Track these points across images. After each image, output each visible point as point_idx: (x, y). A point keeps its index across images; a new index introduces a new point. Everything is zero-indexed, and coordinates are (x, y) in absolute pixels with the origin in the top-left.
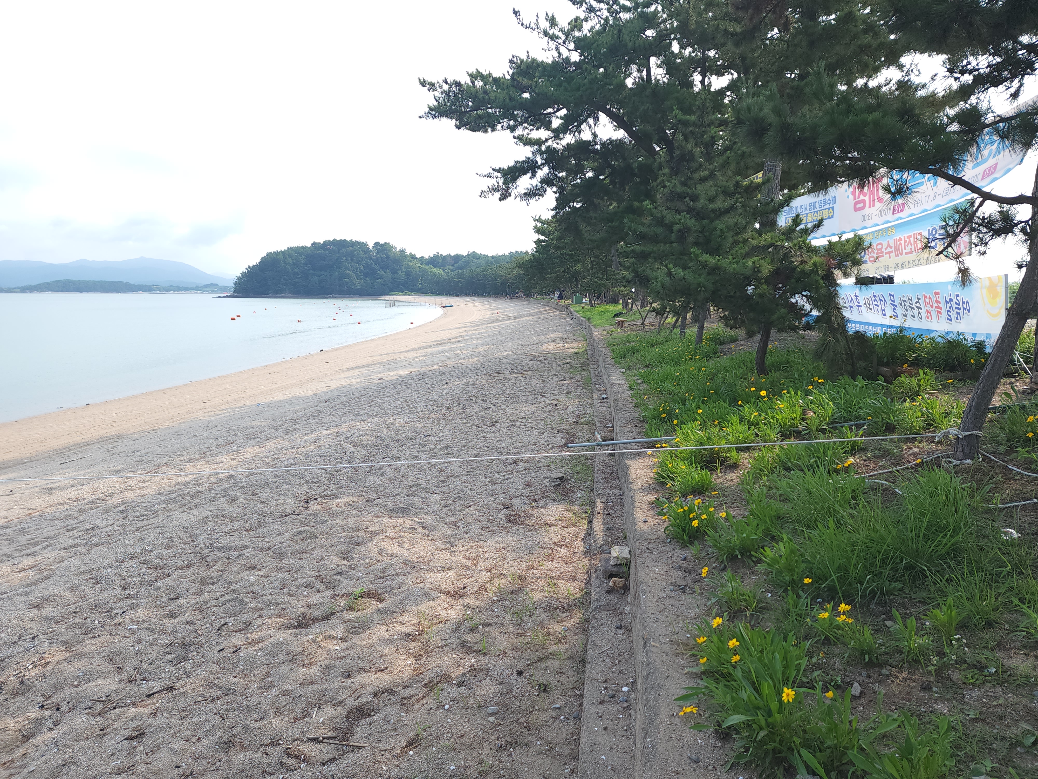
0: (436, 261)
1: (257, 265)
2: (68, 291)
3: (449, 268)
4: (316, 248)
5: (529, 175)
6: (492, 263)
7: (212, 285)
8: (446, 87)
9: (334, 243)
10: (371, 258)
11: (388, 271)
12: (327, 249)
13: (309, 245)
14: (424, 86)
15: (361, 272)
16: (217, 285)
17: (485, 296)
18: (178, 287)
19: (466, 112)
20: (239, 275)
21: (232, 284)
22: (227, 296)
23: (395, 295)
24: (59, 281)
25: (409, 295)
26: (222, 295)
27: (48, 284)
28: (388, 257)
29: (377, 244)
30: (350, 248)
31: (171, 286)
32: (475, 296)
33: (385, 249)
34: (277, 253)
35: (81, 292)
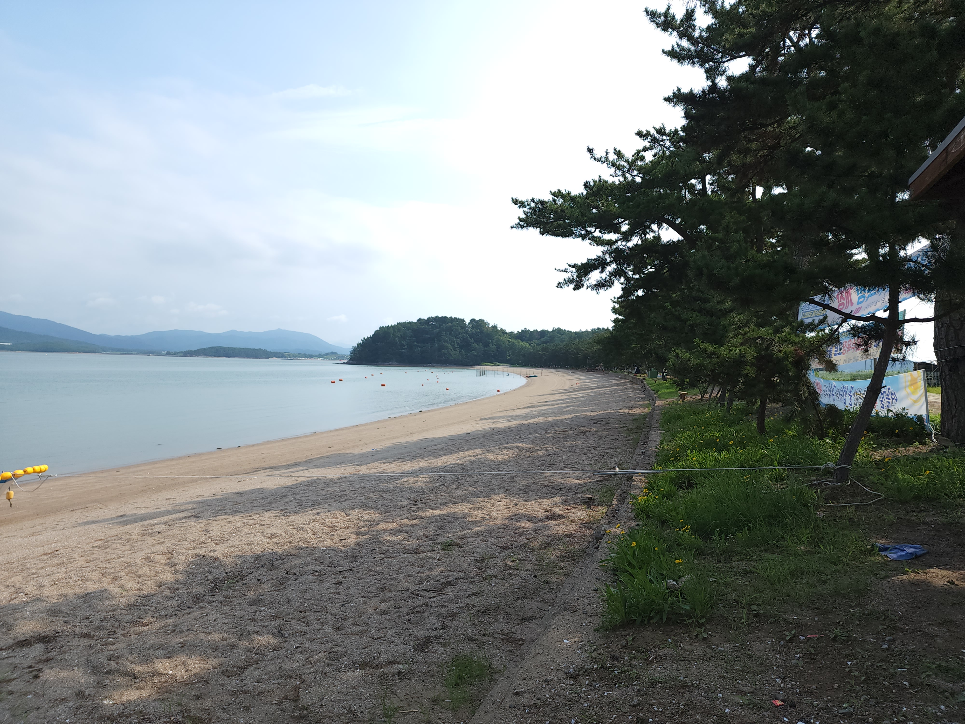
0: (524, 335)
1: (371, 337)
2: (219, 356)
3: (535, 343)
4: (421, 323)
5: (599, 270)
6: (575, 339)
7: (333, 353)
8: (533, 205)
9: (437, 319)
10: (466, 332)
11: (481, 344)
12: (430, 325)
13: (415, 321)
14: (516, 204)
15: (458, 344)
16: (336, 353)
17: (567, 368)
18: (305, 354)
19: (548, 223)
20: (355, 345)
21: (348, 353)
22: (344, 363)
23: (486, 365)
24: (213, 347)
25: (498, 366)
26: (340, 362)
27: (204, 349)
28: (481, 332)
29: (473, 320)
30: (450, 324)
31: (299, 354)
32: (558, 368)
33: (480, 325)
34: (388, 327)
35: (229, 357)
